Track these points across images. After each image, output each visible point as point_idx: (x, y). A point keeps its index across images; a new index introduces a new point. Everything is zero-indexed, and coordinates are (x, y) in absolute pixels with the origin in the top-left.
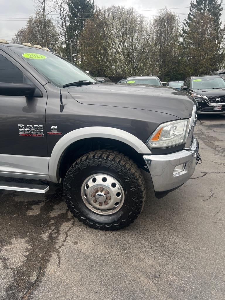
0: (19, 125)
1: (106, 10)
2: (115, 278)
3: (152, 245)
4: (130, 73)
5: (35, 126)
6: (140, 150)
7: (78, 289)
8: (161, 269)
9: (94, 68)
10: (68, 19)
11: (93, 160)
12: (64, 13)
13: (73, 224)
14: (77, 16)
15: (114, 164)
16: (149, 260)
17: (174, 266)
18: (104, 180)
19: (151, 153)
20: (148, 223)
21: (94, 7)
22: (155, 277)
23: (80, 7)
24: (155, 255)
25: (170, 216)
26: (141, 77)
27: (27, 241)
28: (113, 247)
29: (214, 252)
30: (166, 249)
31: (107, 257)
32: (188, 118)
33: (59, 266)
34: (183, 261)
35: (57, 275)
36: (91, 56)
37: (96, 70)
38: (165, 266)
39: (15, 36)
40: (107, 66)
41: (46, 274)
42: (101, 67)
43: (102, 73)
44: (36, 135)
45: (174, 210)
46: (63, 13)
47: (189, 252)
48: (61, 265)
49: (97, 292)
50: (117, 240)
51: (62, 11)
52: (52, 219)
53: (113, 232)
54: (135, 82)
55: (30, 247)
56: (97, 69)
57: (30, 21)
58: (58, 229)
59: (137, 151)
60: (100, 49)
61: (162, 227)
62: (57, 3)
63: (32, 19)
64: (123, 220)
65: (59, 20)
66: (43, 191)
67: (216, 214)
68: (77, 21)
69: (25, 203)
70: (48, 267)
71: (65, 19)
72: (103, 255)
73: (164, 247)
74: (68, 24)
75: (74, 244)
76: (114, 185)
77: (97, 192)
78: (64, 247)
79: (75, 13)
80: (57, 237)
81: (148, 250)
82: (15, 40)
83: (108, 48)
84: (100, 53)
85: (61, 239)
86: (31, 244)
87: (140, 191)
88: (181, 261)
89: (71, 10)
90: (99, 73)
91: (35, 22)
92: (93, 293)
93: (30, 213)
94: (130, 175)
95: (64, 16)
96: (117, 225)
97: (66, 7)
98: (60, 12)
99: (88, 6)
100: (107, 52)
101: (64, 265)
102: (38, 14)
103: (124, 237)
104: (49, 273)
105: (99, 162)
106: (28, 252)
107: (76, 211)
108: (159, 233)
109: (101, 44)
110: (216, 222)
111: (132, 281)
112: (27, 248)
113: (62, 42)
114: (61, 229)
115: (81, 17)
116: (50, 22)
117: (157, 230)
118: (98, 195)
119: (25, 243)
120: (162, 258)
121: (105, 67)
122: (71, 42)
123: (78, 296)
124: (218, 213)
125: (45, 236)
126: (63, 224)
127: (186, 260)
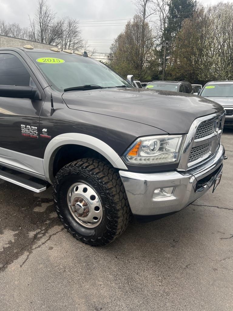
0: (22, 125)
1: (212, 8)
2: (57, 295)
3: (120, 273)
4: (227, 77)
5: (32, 127)
6: (115, 164)
7: (19, 293)
8: (107, 303)
9: (186, 71)
10: (167, 20)
11: (74, 168)
12: (165, 15)
13: (62, 229)
14: (176, 17)
15: (91, 175)
16: (104, 288)
17: (124, 305)
18: (85, 190)
19: (127, 169)
20: (134, 247)
21: (196, 5)
22: (95, 309)
23: (180, 7)
24: (113, 284)
25: (164, 247)
26: (227, 81)
27: (15, 234)
28: (80, 262)
29: (185, 304)
30: (130, 282)
31: (67, 271)
32: (185, 134)
33: (21, 266)
34: (139, 302)
35: (13, 274)
36: (184, 58)
37: (188, 74)
38: (114, 301)
39: (114, 41)
40: (201, 69)
41: (6, 270)
42: (193, 70)
43: (195, 76)
44: (33, 136)
45: (174, 240)
46: (163, 15)
47: (154, 294)
48: (23, 266)
49: (31, 303)
50: (88, 257)
51: (162, 13)
52: (50, 219)
53: (92, 247)
54: (214, 87)
55: (13, 241)
56: (189, 72)
57: (128, 26)
58: (47, 230)
59: (112, 164)
60: (195, 50)
61: (146, 257)
62: (158, 5)
63: (130, 23)
64: (99, 237)
65: (158, 22)
66: (38, 191)
67: (225, 259)
68: (176, 22)
69: (39, 199)
70: (13, 264)
71: (164, 21)
72: (65, 268)
73: (130, 279)
74: (166, 25)
75: (49, 249)
76: (93, 198)
77: (77, 201)
78: (39, 249)
79: (175, 13)
80: (41, 237)
81: (111, 276)
82: (114, 44)
83: (205, 49)
84: (195, 55)
85: (43, 240)
86: (16, 238)
87: (115, 210)
88: (137, 301)
89: (171, 10)
90: (191, 77)
91: (133, 26)
92: (29, 302)
93: (37, 209)
94: (106, 190)
95: (164, 18)
96: (94, 241)
97: (167, 8)
98: (160, 14)
99: (190, 5)
100: (202, 54)
101: (25, 267)
102: (136, 17)
103: (98, 255)
104: (9, 270)
105: (78, 170)
106: (9, 245)
107: (61, 217)
108: (138, 262)
109: (197, 45)
110: (217, 270)
111: (71, 304)
112: (11, 241)
113: (158, 45)
114: (49, 231)
115: (180, 18)
116: (147, 24)
117: (137, 258)
118: (78, 204)
119: (12, 236)
120: (119, 291)
121: (199, 71)
122: (165, 44)
123: (14, 300)
124: (229, 258)
125: (32, 234)
126: (55, 226)
127: (144, 303)
